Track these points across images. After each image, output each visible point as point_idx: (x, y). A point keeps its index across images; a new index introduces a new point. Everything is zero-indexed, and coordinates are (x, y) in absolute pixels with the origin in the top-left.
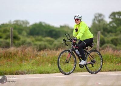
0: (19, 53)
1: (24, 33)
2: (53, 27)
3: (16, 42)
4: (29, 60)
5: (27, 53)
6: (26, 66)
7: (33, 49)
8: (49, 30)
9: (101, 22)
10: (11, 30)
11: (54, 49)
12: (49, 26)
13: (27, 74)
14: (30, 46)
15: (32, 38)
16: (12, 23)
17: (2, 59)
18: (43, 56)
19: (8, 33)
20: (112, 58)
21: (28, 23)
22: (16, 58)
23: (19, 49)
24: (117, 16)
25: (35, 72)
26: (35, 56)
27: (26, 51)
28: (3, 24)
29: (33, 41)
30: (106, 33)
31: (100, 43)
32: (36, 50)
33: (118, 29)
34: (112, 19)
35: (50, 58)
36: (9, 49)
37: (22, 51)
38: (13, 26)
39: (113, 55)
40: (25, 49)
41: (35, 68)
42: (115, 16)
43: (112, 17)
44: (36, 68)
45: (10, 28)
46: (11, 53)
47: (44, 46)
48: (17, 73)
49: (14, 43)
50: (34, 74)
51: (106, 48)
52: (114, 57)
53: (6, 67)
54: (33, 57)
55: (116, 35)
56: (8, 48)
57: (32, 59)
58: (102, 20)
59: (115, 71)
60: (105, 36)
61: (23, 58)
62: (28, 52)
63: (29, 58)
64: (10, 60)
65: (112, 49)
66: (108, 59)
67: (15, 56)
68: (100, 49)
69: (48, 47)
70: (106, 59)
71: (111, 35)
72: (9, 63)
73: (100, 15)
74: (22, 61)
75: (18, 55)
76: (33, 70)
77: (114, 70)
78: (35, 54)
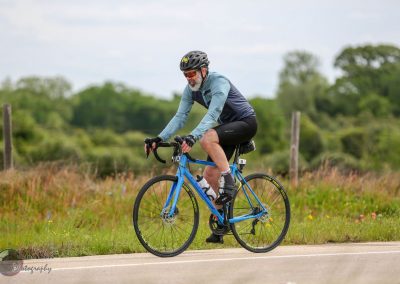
0: (34, 186)
2: (151, 98)
4: (65, 208)
5: (59, 186)
6: (54, 230)
9: (310, 78)
11: (150, 172)
12: (137, 94)
13: (57, 256)
15: (79, 136)
16: (14, 88)
18: (112, 195)
20: (341, 200)
21: (68, 87)
22: (21, 203)
23: (34, 174)
24: (361, 61)
26: (84, 196)
27: (55, 180)
30: (325, 118)
32: (90, 178)
33: (363, 103)
34: (344, 68)
37: (44, 180)
38: (19, 96)
40: (54, 173)
42: (352, 61)
43: (345, 62)
44: (87, 237)
46: (5, 188)
50: (79, 256)
51: (322, 167)
52: (347, 198)
54: (78, 199)
55: (357, 124)
57: (76, 206)
58: (311, 73)
59: (347, 240)
60: (324, 126)
61: (45, 202)
62: (62, 184)
63: (67, 205)
65: (341, 171)
66: (326, 202)
67: (19, 198)
68: (299, 172)
70: (320, 203)
71: (341, 125)
73: (304, 58)
74: (43, 214)
75: (28, 192)
76: (76, 243)
77: (343, 237)
78: (87, 189)
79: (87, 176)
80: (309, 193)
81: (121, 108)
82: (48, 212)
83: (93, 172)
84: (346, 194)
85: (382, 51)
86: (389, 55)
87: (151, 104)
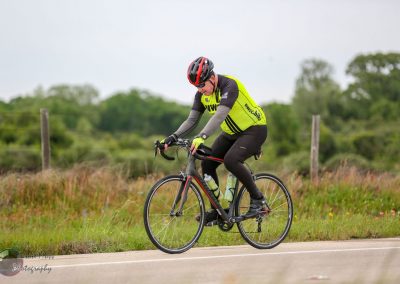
0: (70, 186)
1: (85, 124)
2: (173, 104)
3: (61, 152)
4: (100, 207)
5: (95, 187)
6: (92, 228)
7: (114, 173)
8: (160, 114)
9: (324, 85)
10: (44, 116)
12: (160, 101)
13: (96, 252)
14: (102, 165)
15: (108, 140)
16: (46, 95)
17: (18, 206)
18: (143, 195)
19: (33, 127)
20: (359, 199)
21: (95, 93)
22: (59, 202)
23: (68, 173)
24: (370, 68)
25: (120, 246)
26: (117, 195)
27: (90, 180)
28: (19, 99)
29: (112, 150)
30: (339, 121)
31: (320, 151)
32: (123, 177)
33: (374, 107)
34: (355, 75)
35: (167, 201)
36: (38, 174)
37: (79, 180)
38: (50, 103)
39: (360, 190)
40: (89, 174)
41: (121, 233)
42: (363, 67)
43: (357, 69)
44: (123, 233)
45: (41, 110)
46: (44, 188)
47: (146, 164)
48: (66, 250)
49: (54, 156)
50: (117, 251)
51: (341, 167)
52: (365, 196)
53: (31, 230)
54: (113, 198)
55: (369, 127)
56: (35, 173)
57: (110, 205)
58: (325, 79)
59: (369, 236)
60: (337, 129)
61: (81, 201)
62: (97, 184)
63: (100, 204)
64: (42, 211)
65: (359, 170)
66: (346, 200)
67: (57, 198)
68: (320, 172)
69: (160, 167)
70: (340, 201)
71: (354, 128)
72: (38, 218)
73: (320, 65)
74: (79, 212)
75: (66, 192)
76: (113, 239)
77: (365, 234)
78: (120, 189)
79: (119, 176)
80: (329, 193)
81: (147, 113)
82: (84, 211)
83: (125, 173)
84: (365, 193)
85: (392, 58)
86: (398, 62)
87: (175, 109)
